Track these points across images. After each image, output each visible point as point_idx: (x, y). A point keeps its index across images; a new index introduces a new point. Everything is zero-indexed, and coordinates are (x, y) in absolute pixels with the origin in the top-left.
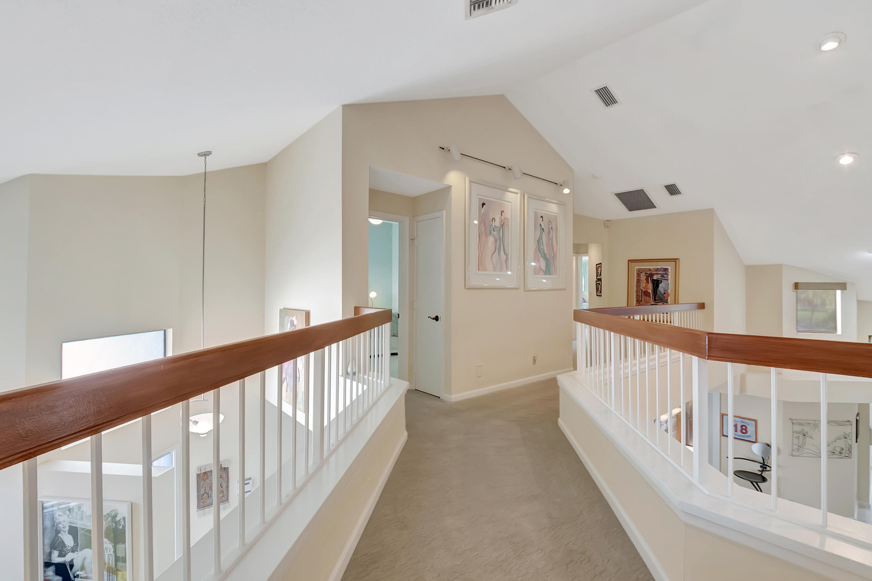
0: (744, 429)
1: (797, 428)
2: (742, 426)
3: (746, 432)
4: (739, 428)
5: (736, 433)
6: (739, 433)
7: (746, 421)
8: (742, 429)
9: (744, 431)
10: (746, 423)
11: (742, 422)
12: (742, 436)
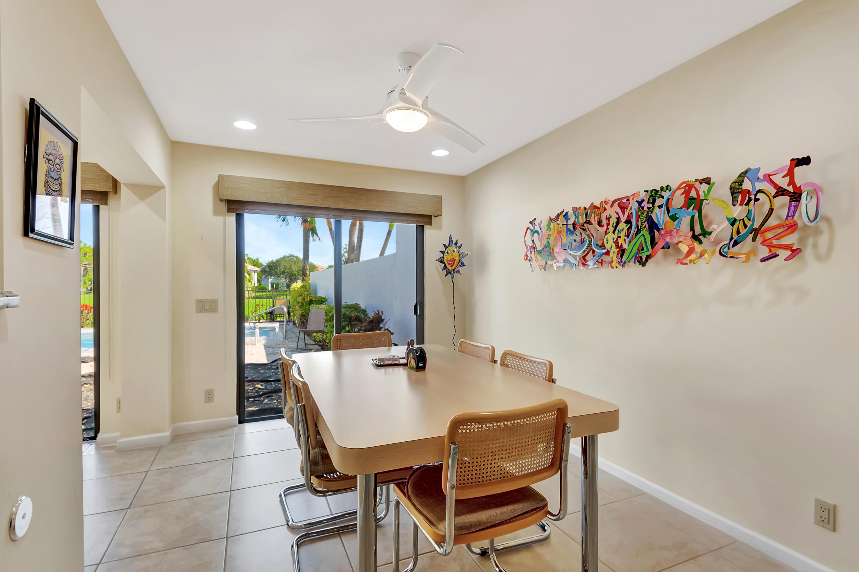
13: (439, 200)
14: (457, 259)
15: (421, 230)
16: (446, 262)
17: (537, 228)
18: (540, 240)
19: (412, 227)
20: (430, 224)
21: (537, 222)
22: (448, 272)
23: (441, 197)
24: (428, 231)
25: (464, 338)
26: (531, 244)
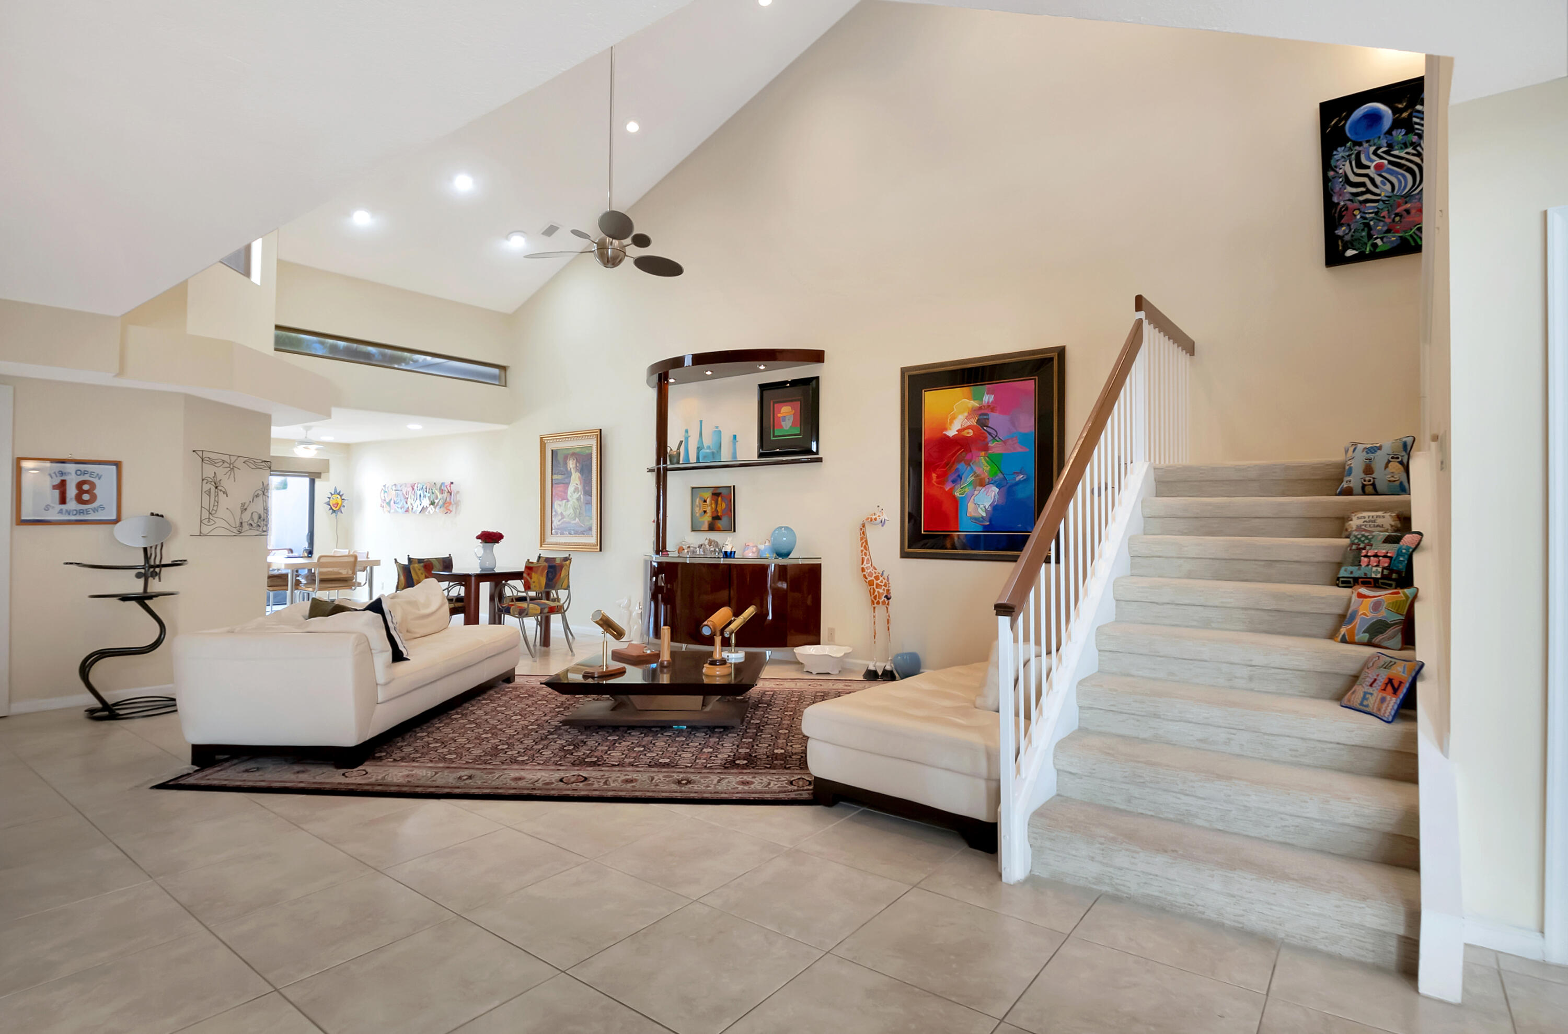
0: (87, 492)
1: (209, 471)
2: (80, 485)
3: (94, 498)
4: (72, 492)
5: (63, 507)
6: (72, 504)
7: (90, 470)
8: (81, 491)
9: (86, 497)
10: (91, 474)
11: (79, 473)
12: (81, 512)
13: (326, 463)
14: (340, 503)
15: (312, 482)
16: (331, 505)
17: (387, 490)
18: (388, 497)
19: (306, 481)
20: (320, 477)
21: (387, 486)
22: (334, 511)
23: (328, 460)
24: (318, 483)
25: (337, 548)
26: (383, 498)
